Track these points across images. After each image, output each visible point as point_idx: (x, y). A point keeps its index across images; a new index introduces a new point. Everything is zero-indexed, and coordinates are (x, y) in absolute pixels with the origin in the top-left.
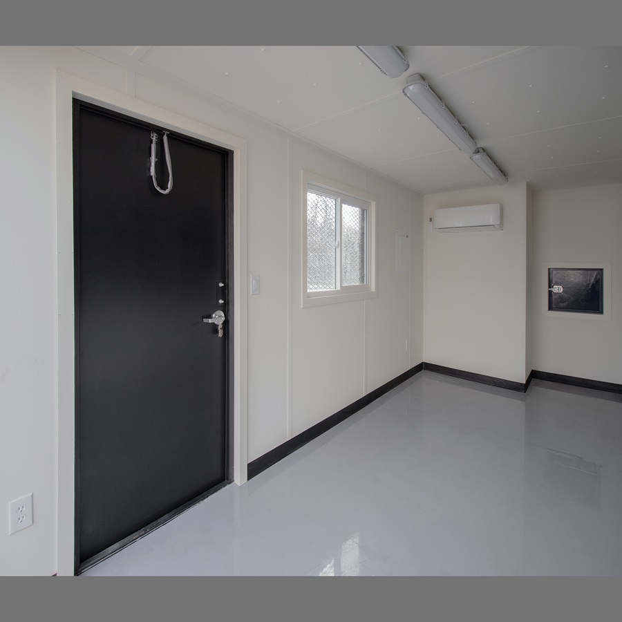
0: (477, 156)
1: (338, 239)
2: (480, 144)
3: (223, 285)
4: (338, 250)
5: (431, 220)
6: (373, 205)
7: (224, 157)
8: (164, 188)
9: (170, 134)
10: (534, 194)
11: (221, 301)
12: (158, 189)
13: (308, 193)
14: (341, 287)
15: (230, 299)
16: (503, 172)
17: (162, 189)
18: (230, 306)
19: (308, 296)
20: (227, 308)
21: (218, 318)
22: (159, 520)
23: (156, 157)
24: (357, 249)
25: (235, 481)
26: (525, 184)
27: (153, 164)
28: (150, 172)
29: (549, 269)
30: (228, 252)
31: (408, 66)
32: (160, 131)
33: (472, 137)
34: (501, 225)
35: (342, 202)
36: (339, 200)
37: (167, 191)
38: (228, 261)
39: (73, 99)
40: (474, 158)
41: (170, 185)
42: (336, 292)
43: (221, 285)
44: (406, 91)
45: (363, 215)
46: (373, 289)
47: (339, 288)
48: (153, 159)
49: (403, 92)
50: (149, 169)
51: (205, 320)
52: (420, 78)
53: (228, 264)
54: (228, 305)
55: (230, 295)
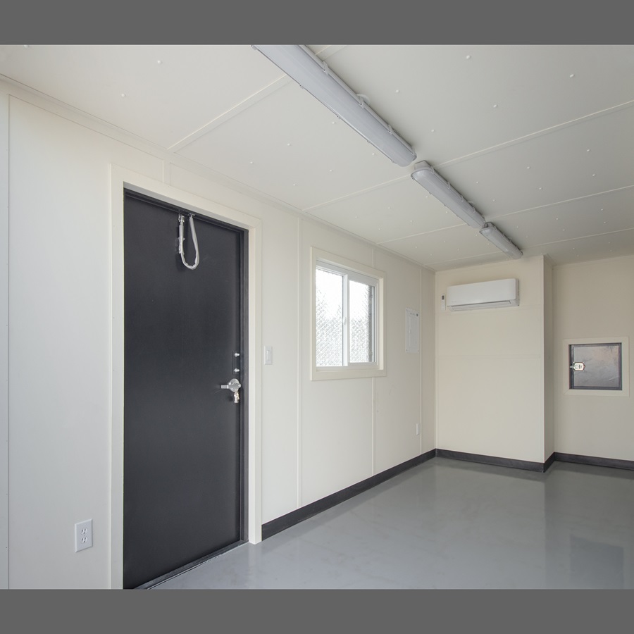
0: (487, 231)
1: (346, 315)
2: (488, 219)
3: (238, 355)
4: (346, 327)
5: (443, 298)
6: (381, 281)
7: (240, 235)
8: (192, 263)
9: (196, 216)
10: (552, 268)
11: (237, 370)
12: (186, 265)
13: (317, 270)
14: (349, 363)
15: (245, 368)
16: (517, 247)
17: (189, 265)
18: (245, 374)
19: (317, 370)
20: (242, 377)
21: (234, 385)
22: (185, 566)
23: (184, 237)
24: (365, 327)
25: (250, 541)
26: (542, 257)
27: (181, 243)
28: (178, 251)
29: (570, 346)
30: (243, 324)
31: (416, 157)
32: (186, 213)
33: (479, 212)
34: (517, 300)
35: (350, 278)
36: (346, 276)
37: (195, 266)
38: (243, 332)
39: (124, 188)
40: (483, 232)
41: (197, 261)
42: (343, 367)
43: (237, 355)
44: (414, 176)
45: (370, 292)
46: (381, 367)
47: (346, 364)
48: (181, 239)
49: (412, 176)
50: (178, 247)
51: (223, 387)
52: (427, 164)
53: (243, 336)
54: (243, 374)
55: (245, 364)
